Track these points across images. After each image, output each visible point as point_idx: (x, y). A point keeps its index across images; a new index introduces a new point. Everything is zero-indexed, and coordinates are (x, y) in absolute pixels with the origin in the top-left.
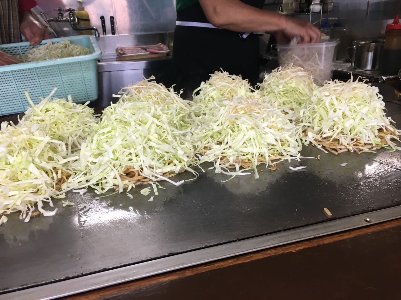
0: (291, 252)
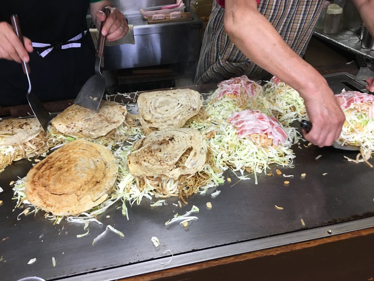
0: (272, 255)
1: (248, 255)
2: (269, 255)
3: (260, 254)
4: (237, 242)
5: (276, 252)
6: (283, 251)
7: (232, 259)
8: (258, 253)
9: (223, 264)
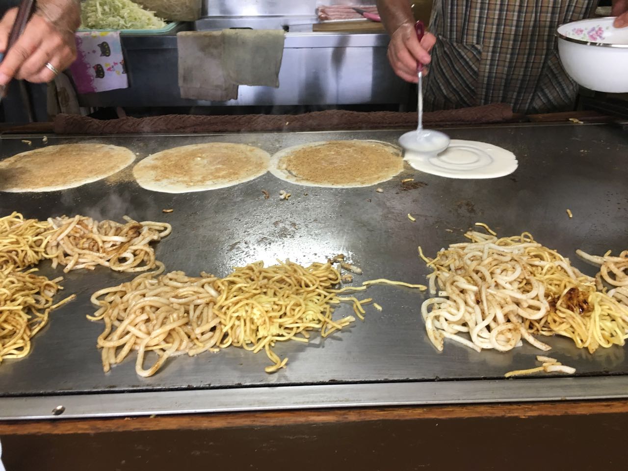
0: (517, 418)
1: (457, 409)
2: (509, 415)
3: (486, 412)
4: (436, 379)
5: (525, 411)
6: (544, 413)
7: (419, 412)
8: (482, 408)
9: (397, 418)
